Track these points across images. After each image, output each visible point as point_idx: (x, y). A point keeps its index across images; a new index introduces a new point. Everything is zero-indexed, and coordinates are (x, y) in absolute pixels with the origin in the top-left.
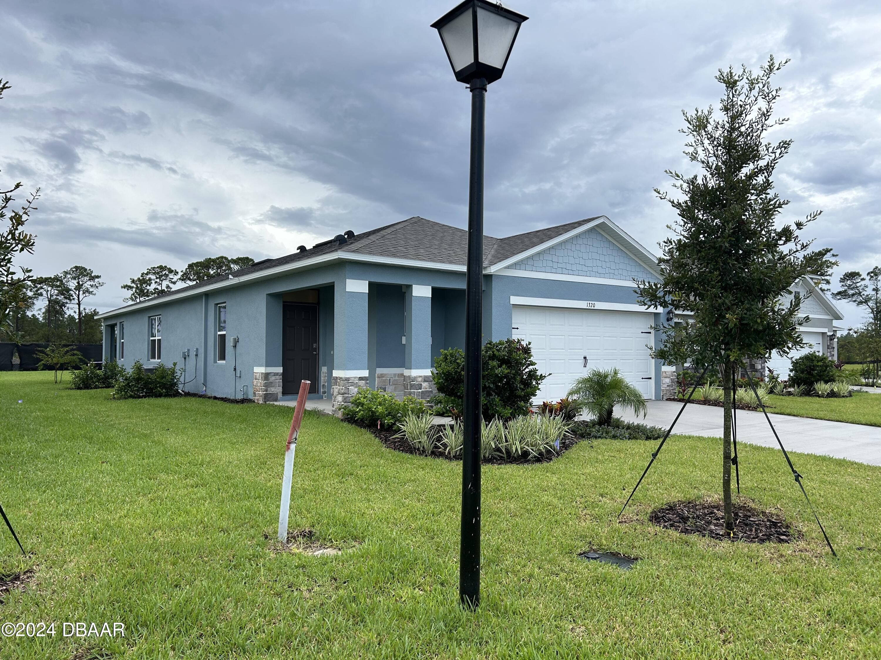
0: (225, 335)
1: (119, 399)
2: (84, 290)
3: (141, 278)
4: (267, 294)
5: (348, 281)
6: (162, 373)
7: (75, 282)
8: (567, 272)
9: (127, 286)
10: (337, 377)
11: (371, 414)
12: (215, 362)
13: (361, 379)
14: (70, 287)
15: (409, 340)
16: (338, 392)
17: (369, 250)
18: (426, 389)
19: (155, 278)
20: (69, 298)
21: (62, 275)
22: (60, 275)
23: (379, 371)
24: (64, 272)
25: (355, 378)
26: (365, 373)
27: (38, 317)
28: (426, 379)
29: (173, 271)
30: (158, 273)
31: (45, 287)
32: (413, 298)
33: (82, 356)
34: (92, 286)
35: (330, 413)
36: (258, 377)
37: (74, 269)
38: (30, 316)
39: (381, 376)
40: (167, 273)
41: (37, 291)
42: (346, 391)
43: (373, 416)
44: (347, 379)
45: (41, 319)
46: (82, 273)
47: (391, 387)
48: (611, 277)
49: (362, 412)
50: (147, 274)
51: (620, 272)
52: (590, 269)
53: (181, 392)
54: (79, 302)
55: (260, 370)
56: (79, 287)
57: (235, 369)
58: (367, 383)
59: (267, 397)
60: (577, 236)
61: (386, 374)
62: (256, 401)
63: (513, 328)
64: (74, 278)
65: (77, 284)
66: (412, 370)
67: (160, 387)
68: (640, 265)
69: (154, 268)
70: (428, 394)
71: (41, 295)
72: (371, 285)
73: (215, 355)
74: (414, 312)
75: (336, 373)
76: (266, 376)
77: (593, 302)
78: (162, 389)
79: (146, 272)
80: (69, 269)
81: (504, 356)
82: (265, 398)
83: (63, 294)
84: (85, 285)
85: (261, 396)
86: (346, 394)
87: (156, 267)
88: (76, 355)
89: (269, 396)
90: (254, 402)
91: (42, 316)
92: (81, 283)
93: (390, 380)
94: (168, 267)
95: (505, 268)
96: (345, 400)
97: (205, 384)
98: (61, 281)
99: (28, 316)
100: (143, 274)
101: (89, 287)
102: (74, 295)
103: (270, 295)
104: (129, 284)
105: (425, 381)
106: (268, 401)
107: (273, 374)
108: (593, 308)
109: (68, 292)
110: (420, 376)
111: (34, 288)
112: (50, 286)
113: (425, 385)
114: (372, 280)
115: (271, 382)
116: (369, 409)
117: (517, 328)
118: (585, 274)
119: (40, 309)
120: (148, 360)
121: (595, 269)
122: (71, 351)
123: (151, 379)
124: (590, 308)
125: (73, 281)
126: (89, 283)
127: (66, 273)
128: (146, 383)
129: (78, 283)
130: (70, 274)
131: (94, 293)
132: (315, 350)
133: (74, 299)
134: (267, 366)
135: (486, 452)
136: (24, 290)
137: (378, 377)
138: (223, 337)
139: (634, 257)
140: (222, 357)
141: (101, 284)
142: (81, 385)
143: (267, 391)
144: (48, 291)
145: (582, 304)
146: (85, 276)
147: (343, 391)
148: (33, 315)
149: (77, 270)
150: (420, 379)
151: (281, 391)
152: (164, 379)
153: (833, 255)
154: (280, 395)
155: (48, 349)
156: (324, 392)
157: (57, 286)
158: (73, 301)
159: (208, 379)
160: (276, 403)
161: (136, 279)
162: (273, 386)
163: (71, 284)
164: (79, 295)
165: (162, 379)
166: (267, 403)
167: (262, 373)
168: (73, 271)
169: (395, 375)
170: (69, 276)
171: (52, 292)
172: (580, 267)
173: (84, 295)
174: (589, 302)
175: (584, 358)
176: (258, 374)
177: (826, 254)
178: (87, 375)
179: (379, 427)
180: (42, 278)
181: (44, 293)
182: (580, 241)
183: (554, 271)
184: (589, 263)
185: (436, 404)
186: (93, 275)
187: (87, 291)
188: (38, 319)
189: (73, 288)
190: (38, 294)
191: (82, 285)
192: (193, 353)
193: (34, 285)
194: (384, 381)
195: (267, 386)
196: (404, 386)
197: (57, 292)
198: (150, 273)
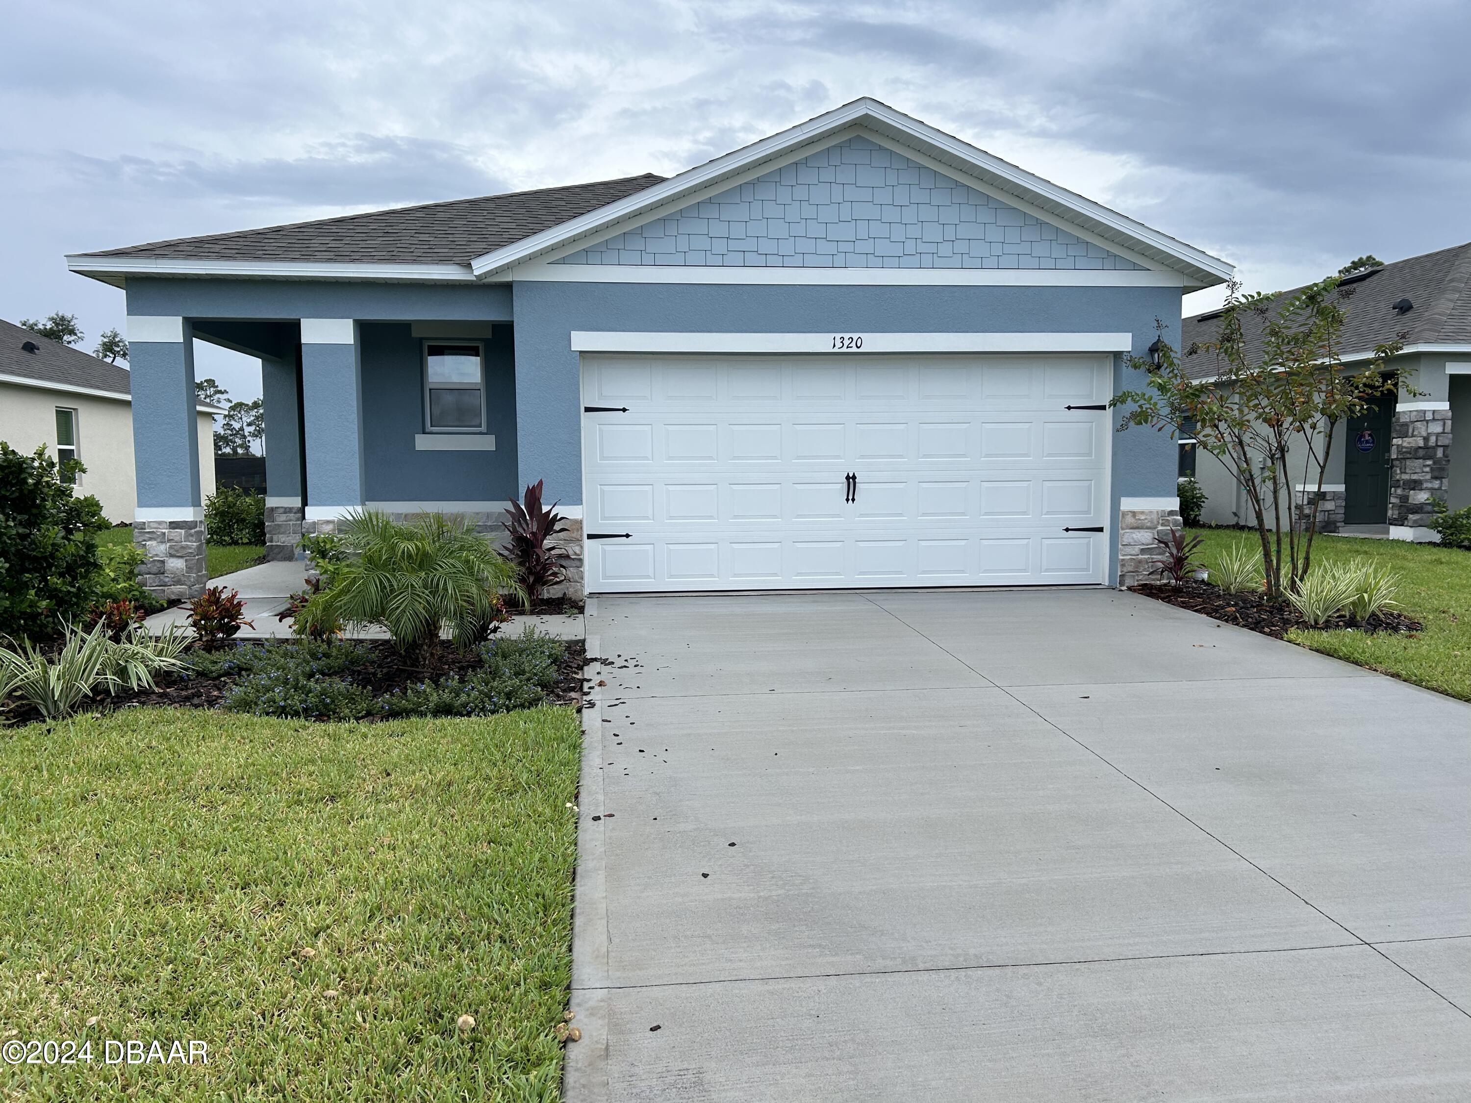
8: (759, 260)
25: (160, 523)
44: (140, 527)
48: (925, 263)
52: (846, 247)
58: (191, 535)
77: (855, 336)
105: (341, 532)
108: (854, 350)
110: (328, 522)
115: (279, 525)
117: (624, 410)
118: (824, 261)
121: (863, 247)
124: (844, 350)
145: (815, 342)
150: (328, 528)
172: (804, 245)
174: (838, 336)
175: (848, 478)
183: (715, 260)
184: (843, 232)
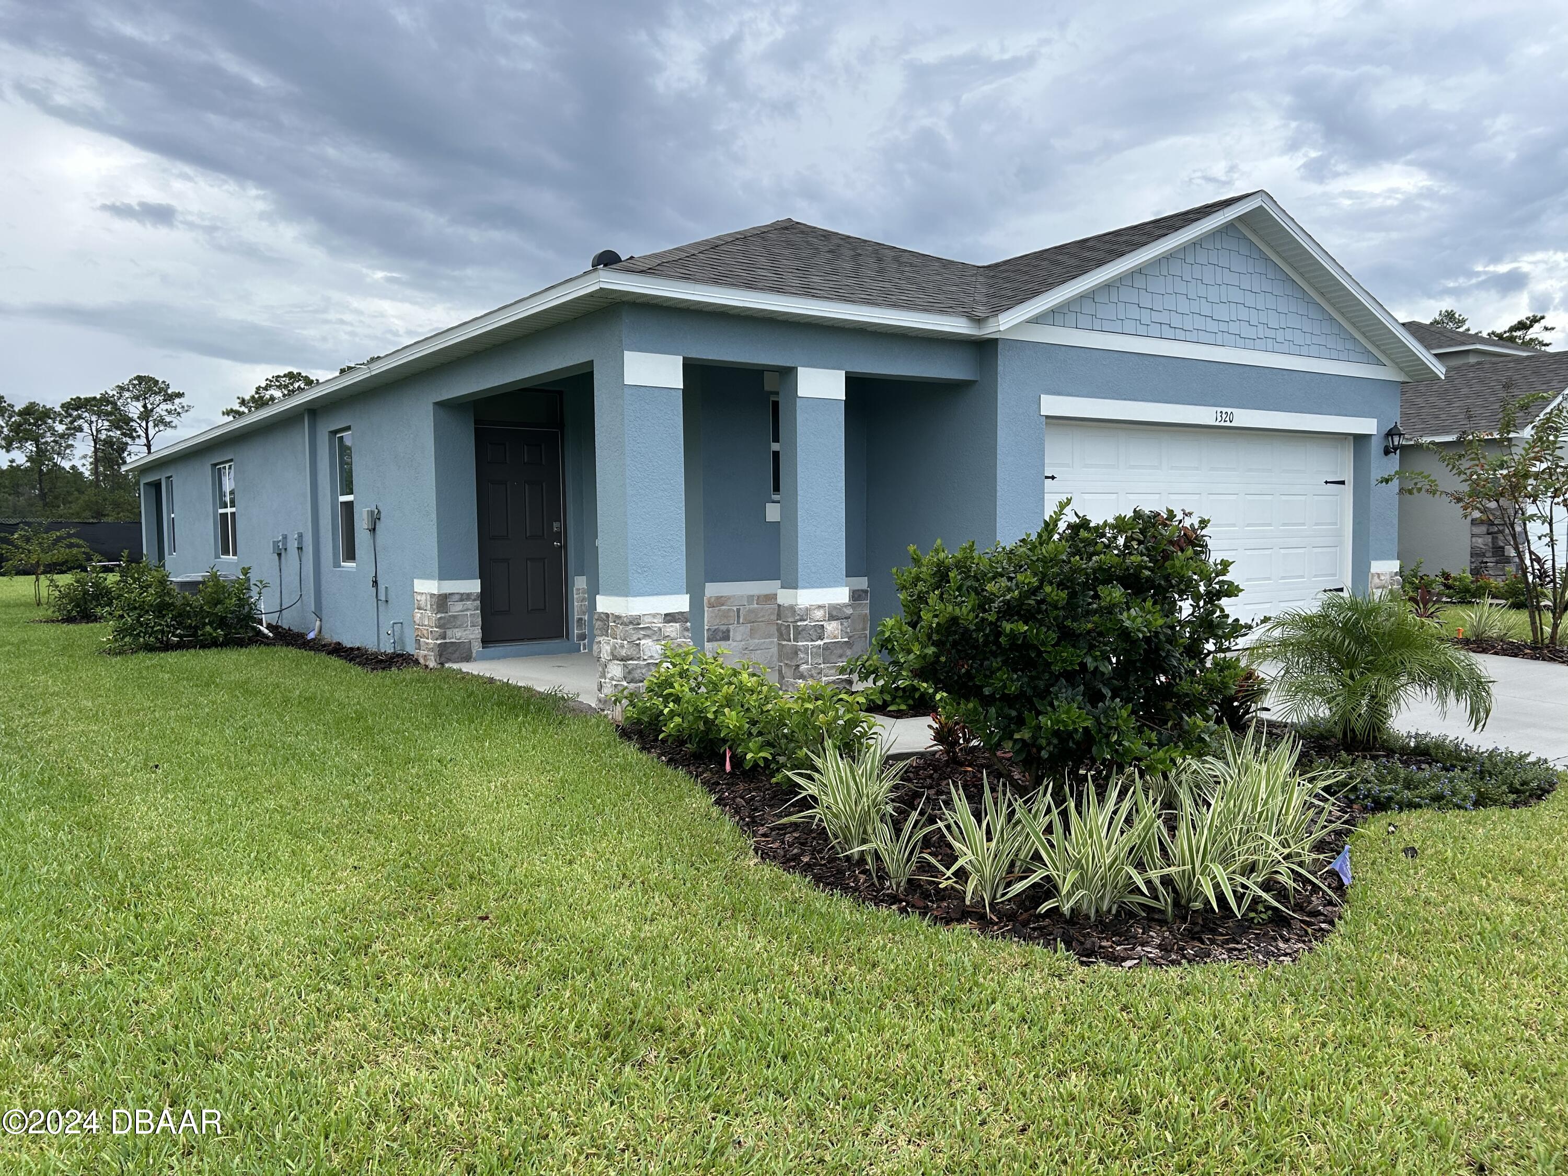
0: (352, 502)
1: (120, 652)
2: (155, 420)
3: (257, 396)
4: (436, 404)
5: (627, 354)
6: (215, 593)
7: (139, 405)
8: (1169, 333)
9: (232, 411)
10: (607, 615)
11: (702, 727)
12: (337, 565)
13: (670, 618)
14: (130, 415)
15: (790, 513)
16: (612, 653)
17: (682, 271)
18: (835, 637)
19: (281, 395)
20: (131, 433)
21: (115, 393)
22: (111, 393)
23: (712, 590)
24: (118, 386)
25: (654, 616)
26: (681, 603)
27: (82, 469)
28: (834, 614)
29: (312, 381)
30: (286, 386)
31: (86, 414)
32: (799, 403)
33: (89, 547)
34: (169, 412)
35: (593, 705)
36: (422, 603)
37: (136, 382)
38: (68, 469)
39: (719, 601)
40: (302, 386)
41: (72, 422)
42: (632, 652)
43: (708, 731)
44: (635, 622)
45: (87, 474)
46: (150, 389)
47: (742, 628)
48: (1270, 348)
49: (678, 720)
50: (266, 389)
51: (1289, 334)
52: (1223, 327)
53: (266, 631)
54: (148, 441)
55: (427, 587)
56: (146, 414)
57: (375, 583)
58: (687, 629)
59: (446, 652)
60: (1195, 244)
61: (729, 598)
62: (422, 661)
63: (1047, 477)
64: (137, 398)
65: (142, 409)
66: (800, 592)
67: (210, 623)
68: (1332, 319)
69: (278, 376)
70: (840, 651)
71: (80, 429)
72: (691, 368)
73: (335, 547)
74: (801, 440)
75: (604, 604)
76: (442, 602)
77: (1229, 410)
78: (215, 629)
79: (263, 385)
80: (126, 382)
81: (1141, 567)
82: (440, 656)
83: (118, 428)
84: (158, 409)
85: (432, 650)
86: (631, 659)
87: (282, 374)
88: (78, 546)
89: (450, 650)
90: (417, 662)
91: (89, 468)
92: (149, 406)
93: (738, 610)
94: (304, 374)
95: (1029, 321)
96: (629, 675)
97: (318, 614)
98: (114, 404)
99: (64, 468)
100: (258, 388)
101: (164, 413)
102: (138, 429)
103: (441, 405)
104: (236, 407)
105: (832, 618)
106: (449, 660)
107: (457, 597)
108: (1228, 424)
109: (127, 424)
110: (820, 607)
111: (66, 417)
112: (94, 413)
113: (832, 628)
114: (693, 354)
115: (454, 617)
116: (699, 713)
118: (1210, 338)
119: (85, 457)
120: (217, 557)
121: (1234, 328)
122: (65, 539)
123: (190, 606)
124: (1222, 424)
125: (135, 403)
126: (164, 406)
127: (121, 389)
128: (180, 615)
129: (145, 406)
130: (128, 390)
131: (173, 424)
132: (558, 536)
133: (139, 436)
134: (442, 577)
135: (1102, 898)
136: (50, 421)
137: (711, 606)
138: (349, 506)
139: (1318, 299)
140: (350, 555)
141: (186, 408)
142: (74, 613)
143: (445, 638)
144: (92, 422)
145: (1205, 415)
146: (156, 393)
147: (623, 653)
148: (73, 467)
149: (140, 384)
150: (819, 614)
151: (480, 636)
152: (219, 606)
153: (1546, 329)
154: (477, 647)
155: (15, 536)
156: (582, 637)
157: (108, 414)
158: (137, 441)
159: (324, 603)
160: (466, 667)
161: (247, 397)
162: (460, 627)
163: (132, 409)
164: (147, 429)
165: (216, 605)
166: (447, 665)
167: (432, 595)
168: (135, 386)
169: (750, 598)
170: (127, 394)
171: (100, 425)
172: (1200, 323)
173: (157, 429)
174: (1219, 409)
176: (424, 597)
177: (1531, 326)
178: (86, 592)
179: (728, 767)
180: (79, 398)
181: (86, 426)
182: (1202, 257)
183: (1142, 330)
184: (1222, 312)
185: (864, 678)
186: (170, 391)
187: (161, 421)
188: (81, 473)
189: (135, 417)
190: (75, 428)
191: (152, 410)
192: (293, 545)
193: (66, 412)
194: (726, 615)
195: (444, 625)
196: (779, 630)
197: (108, 424)
198: (271, 386)
